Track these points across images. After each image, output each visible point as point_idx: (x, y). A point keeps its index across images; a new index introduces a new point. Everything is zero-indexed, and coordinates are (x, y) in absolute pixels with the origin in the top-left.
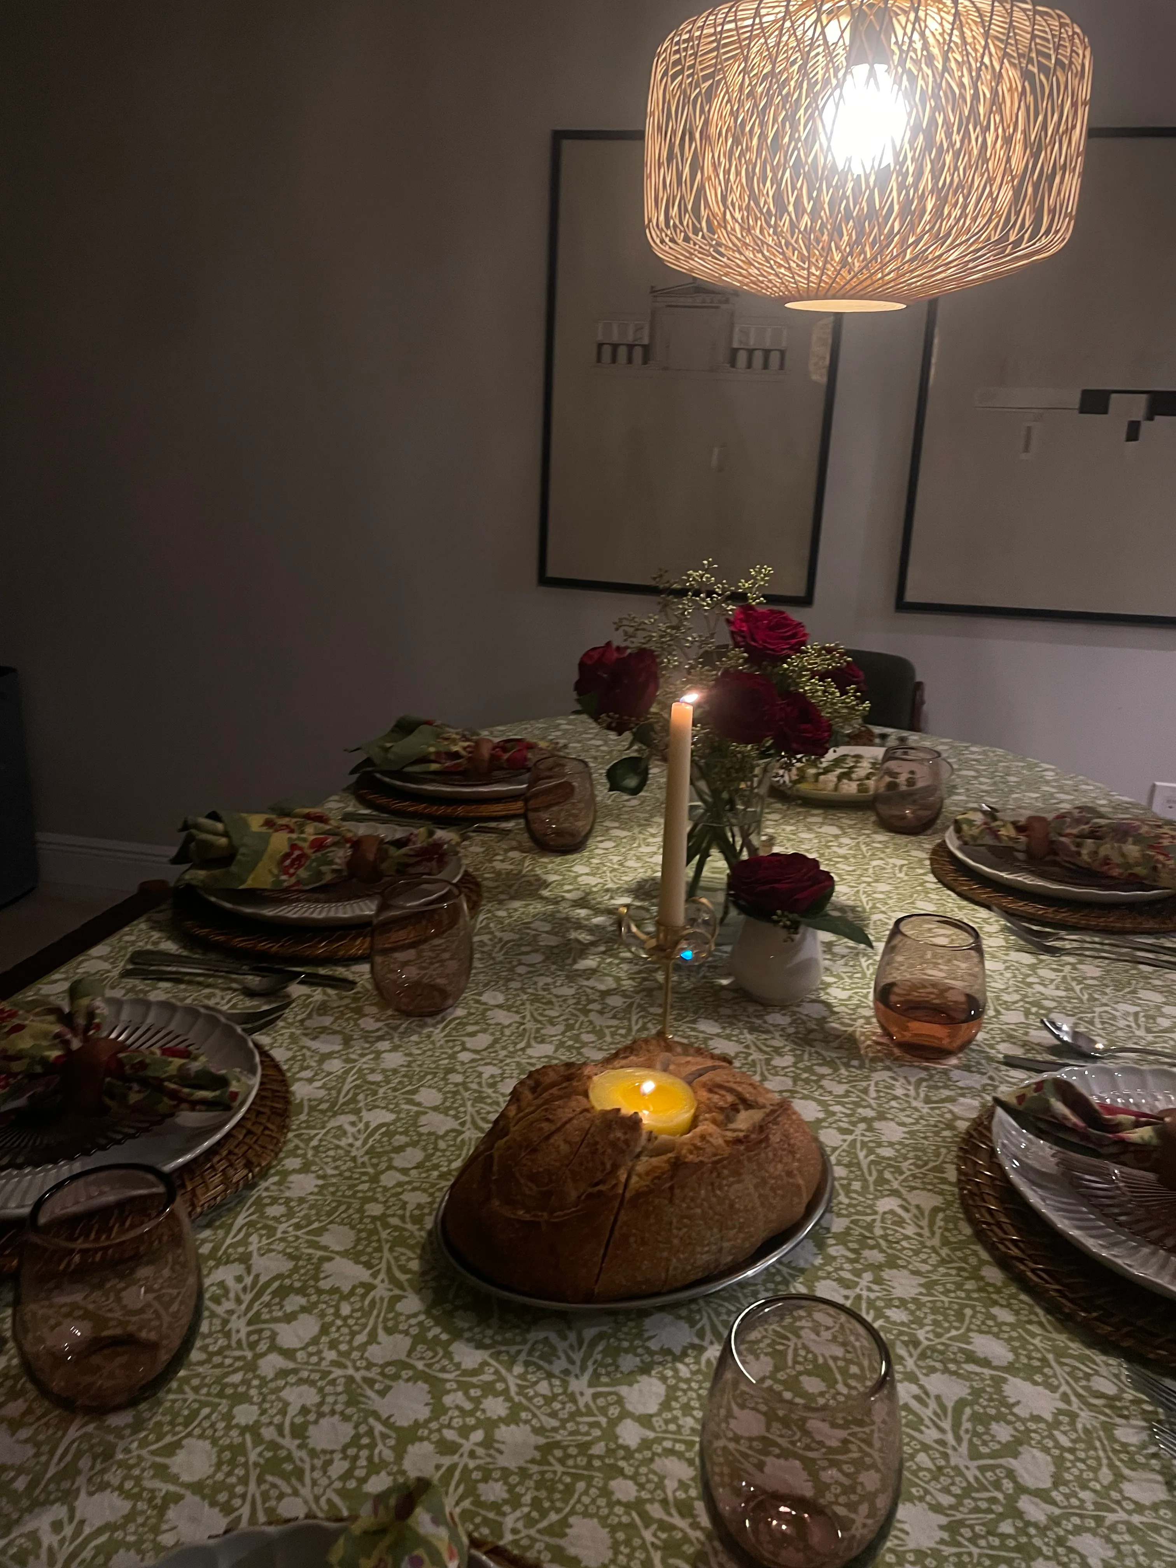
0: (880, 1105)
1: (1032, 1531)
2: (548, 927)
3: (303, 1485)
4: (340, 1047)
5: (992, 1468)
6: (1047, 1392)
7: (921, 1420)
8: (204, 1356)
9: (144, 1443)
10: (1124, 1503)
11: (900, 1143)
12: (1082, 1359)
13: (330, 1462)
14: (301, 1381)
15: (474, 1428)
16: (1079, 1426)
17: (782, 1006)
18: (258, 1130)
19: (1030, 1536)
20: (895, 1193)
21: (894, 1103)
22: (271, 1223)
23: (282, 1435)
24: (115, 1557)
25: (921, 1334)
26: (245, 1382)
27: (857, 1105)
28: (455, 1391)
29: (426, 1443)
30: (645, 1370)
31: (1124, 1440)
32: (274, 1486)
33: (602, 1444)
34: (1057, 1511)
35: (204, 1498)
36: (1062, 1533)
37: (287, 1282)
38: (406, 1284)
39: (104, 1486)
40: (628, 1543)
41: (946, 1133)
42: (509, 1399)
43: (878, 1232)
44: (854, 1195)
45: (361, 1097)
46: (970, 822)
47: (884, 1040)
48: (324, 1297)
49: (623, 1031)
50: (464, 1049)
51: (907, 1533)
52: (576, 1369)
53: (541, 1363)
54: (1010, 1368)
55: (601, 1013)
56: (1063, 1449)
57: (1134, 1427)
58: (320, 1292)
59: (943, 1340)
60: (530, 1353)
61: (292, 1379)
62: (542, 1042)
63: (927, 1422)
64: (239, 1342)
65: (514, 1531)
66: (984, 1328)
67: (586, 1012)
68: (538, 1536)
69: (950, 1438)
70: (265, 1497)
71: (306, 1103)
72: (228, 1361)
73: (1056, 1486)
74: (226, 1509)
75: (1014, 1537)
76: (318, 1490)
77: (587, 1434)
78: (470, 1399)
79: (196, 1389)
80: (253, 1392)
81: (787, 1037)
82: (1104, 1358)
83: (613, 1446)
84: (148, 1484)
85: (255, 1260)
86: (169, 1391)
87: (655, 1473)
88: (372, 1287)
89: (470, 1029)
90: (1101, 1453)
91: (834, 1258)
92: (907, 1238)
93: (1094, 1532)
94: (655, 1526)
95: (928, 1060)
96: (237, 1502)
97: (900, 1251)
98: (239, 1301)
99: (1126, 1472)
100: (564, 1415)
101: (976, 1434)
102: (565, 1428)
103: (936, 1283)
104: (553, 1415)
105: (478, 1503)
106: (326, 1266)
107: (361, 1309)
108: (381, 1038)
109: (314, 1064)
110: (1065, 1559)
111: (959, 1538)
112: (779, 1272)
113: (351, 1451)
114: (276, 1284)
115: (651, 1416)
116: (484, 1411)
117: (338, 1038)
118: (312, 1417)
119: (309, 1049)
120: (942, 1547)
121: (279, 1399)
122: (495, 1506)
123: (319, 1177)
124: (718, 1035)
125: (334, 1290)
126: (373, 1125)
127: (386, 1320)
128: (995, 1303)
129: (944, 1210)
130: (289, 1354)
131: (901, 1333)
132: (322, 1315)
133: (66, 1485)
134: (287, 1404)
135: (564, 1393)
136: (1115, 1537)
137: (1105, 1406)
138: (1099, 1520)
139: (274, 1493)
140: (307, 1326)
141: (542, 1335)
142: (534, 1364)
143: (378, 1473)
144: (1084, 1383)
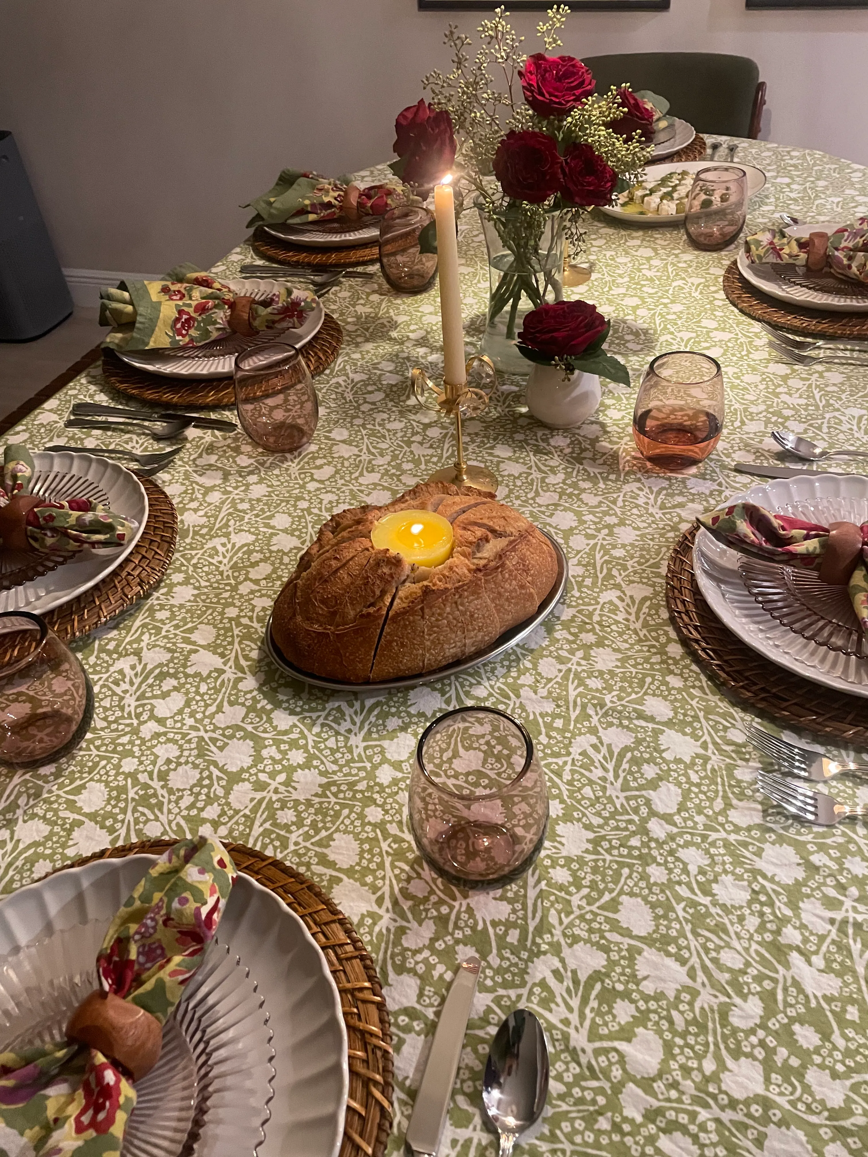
0: (623, 513)
1: (653, 845)
2: (391, 367)
3: (162, 813)
4: (220, 482)
5: (636, 797)
6: (692, 740)
7: (593, 762)
8: (105, 724)
9: (61, 786)
10: (726, 826)
11: (632, 545)
12: (724, 716)
13: (181, 797)
14: (169, 740)
15: (280, 772)
16: (709, 767)
17: (567, 429)
18: (150, 555)
19: (650, 848)
20: (617, 586)
21: (635, 511)
22: (159, 624)
23: (152, 779)
24: (36, 864)
25: (608, 698)
26: (131, 742)
27: (605, 513)
28: (270, 746)
29: (246, 783)
30: (404, 728)
31: (739, 778)
32: (143, 814)
33: (365, 782)
34: (675, 830)
35: (96, 823)
36: (675, 846)
37: (165, 669)
38: (246, 669)
39: (34, 816)
40: (370, 851)
41: (671, 534)
42: (307, 751)
43: (596, 618)
44: (585, 590)
45: (232, 523)
46: (758, 243)
47: (640, 455)
48: (190, 680)
49: (435, 459)
50: (313, 479)
51: (563, 845)
52: (356, 729)
53: (333, 724)
54: (669, 724)
55: (421, 443)
56: (692, 784)
57: (750, 767)
58: (187, 676)
59: (623, 702)
60: (326, 718)
61: (162, 739)
62: (373, 471)
63: (597, 764)
64: (129, 714)
65: (296, 844)
66: (658, 692)
67: (409, 443)
68: (311, 847)
69: (611, 776)
70: (137, 822)
71: (191, 529)
72: (121, 727)
73: (679, 811)
74: (111, 830)
75: (639, 849)
76: (171, 817)
77: (356, 775)
78: (280, 751)
79: (98, 748)
80: (136, 749)
81: (563, 456)
82: (742, 715)
83: (372, 783)
84: (61, 814)
85: (145, 653)
86: (81, 749)
87: (398, 803)
88: (224, 672)
89: (319, 462)
90: (720, 788)
91: (558, 640)
92: (617, 622)
93: (698, 846)
94: (390, 840)
95: (672, 471)
96: (118, 825)
97: (609, 633)
98: (132, 683)
99: (735, 802)
100: (342, 762)
101: (631, 773)
102: (342, 772)
103: (629, 658)
104: (335, 762)
105: (275, 824)
106: (193, 657)
107: (214, 688)
108: (251, 473)
109: (200, 496)
110: (672, 866)
111: (599, 849)
112: (514, 652)
113: (196, 790)
114: (157, 671)
115: (402, 762)
116: (288, 760)
117: (220, 474)
118: (173, 766)
119: (197, 484)
120: (585, 855)
121: (152, 753)
122: (286, 827)
123: (195, 588)
124: (509, 459)
125: (197, 674)
126: (237, 546)
127: (230, 694)
128: (672, 672)
129: (651, 599)
130: (161, 721)
131: (594, 698)
132: (187, 693)
133: (9, 816)
134: (156, 757)
135: (345, 746)
136: (712, 851)
137: (733, 751)
138: (704, 838)
139: (142, 819)
140: (177, 701)
141: (337, 704)
142: (328, 725)
143: (212, 804)
144: (722, 733)
